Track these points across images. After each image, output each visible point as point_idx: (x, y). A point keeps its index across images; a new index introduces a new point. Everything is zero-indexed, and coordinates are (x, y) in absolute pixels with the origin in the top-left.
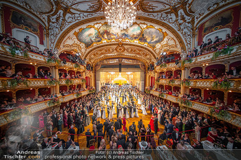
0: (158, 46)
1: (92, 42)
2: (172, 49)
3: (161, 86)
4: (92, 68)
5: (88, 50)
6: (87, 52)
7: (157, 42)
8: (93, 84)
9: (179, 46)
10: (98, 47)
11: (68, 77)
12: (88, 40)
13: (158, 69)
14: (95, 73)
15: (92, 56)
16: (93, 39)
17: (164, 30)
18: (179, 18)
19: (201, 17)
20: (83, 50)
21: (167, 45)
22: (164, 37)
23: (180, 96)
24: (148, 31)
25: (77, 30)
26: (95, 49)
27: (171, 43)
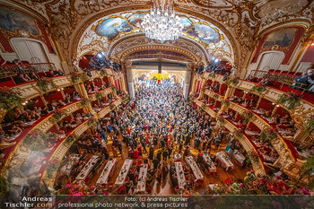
0: (212, 46)
1: (118, 33)
2: (225, 57)
3: (206, 96)
4: (120, 66)
5: (113, 43)
6: (111, 46)
7: (211, 41)
8: (124, 88)
9: (233, 57)
10: (128, 38)
11: (96, 89)
12: (111, 31)
13: (206, 75)
14: (125, 72)
15: (119, 50)
16: (119, 30)
17: (221, 32)
18: (243, 20)
19: (267, 26)
20: (106, 46)
21: (222, 50)
22: (220, 39)
23: (220, 112)
24: (200, 26)
25: (95, 23)
26: (122, 40)
27: (227, 49)
